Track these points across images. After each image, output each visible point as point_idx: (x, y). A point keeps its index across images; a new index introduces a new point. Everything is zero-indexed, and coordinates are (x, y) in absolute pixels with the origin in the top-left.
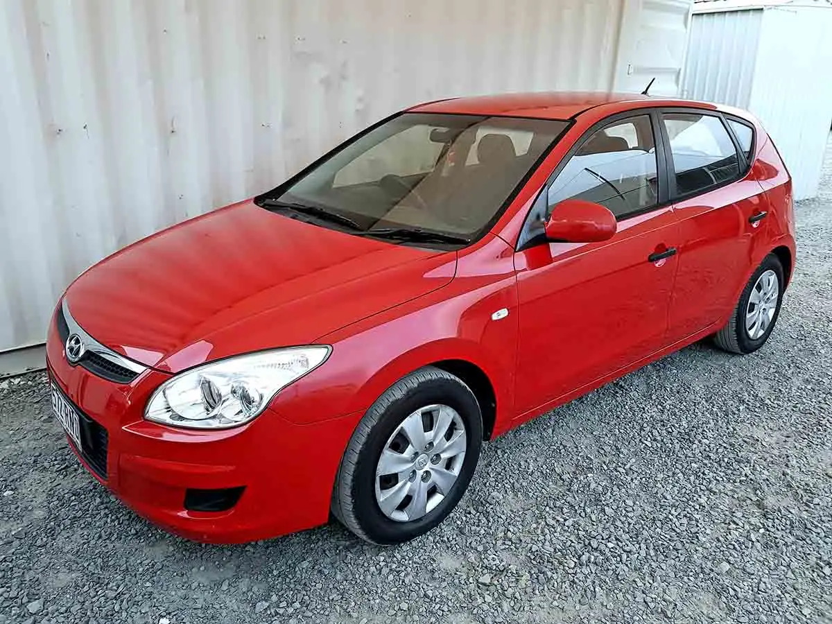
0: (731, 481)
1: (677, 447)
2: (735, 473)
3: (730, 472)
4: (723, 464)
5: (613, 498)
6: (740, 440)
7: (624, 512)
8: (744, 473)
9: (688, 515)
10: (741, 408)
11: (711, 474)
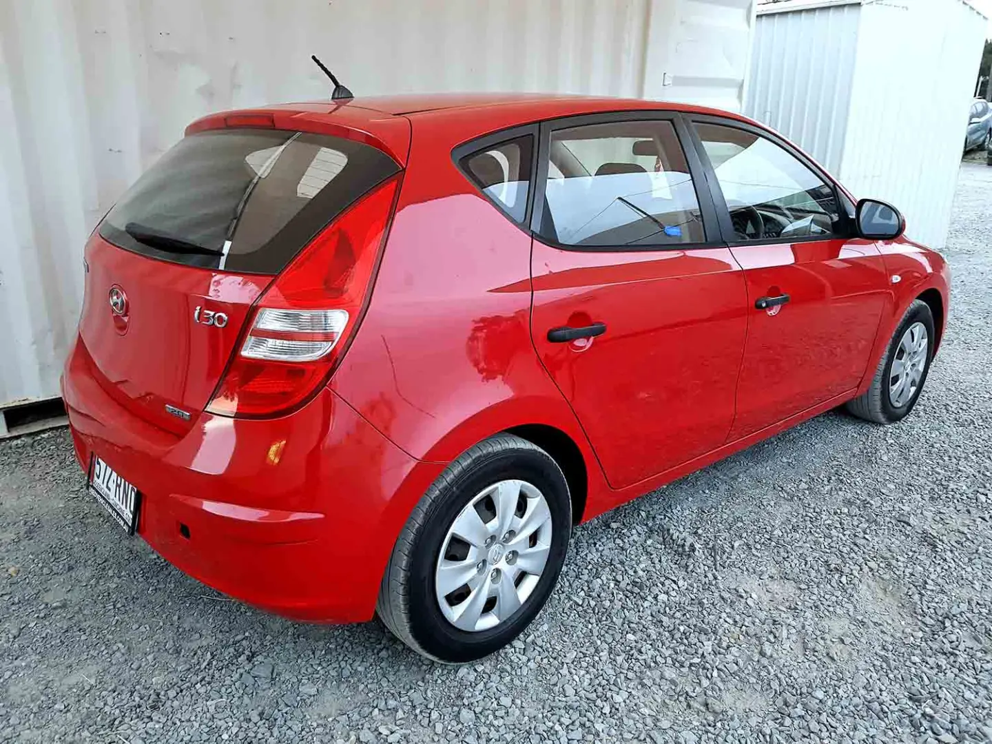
0: (677, 665)
1: (618, 605)
2: (689, 650)
3: (682, 648)
4: (678, 636)
5: (484, 693)
6: (716, 594)
7: (491, 717)
8: (700, 652)
9: (588, 724)
10: (736, 545)
11: (651, 652)
